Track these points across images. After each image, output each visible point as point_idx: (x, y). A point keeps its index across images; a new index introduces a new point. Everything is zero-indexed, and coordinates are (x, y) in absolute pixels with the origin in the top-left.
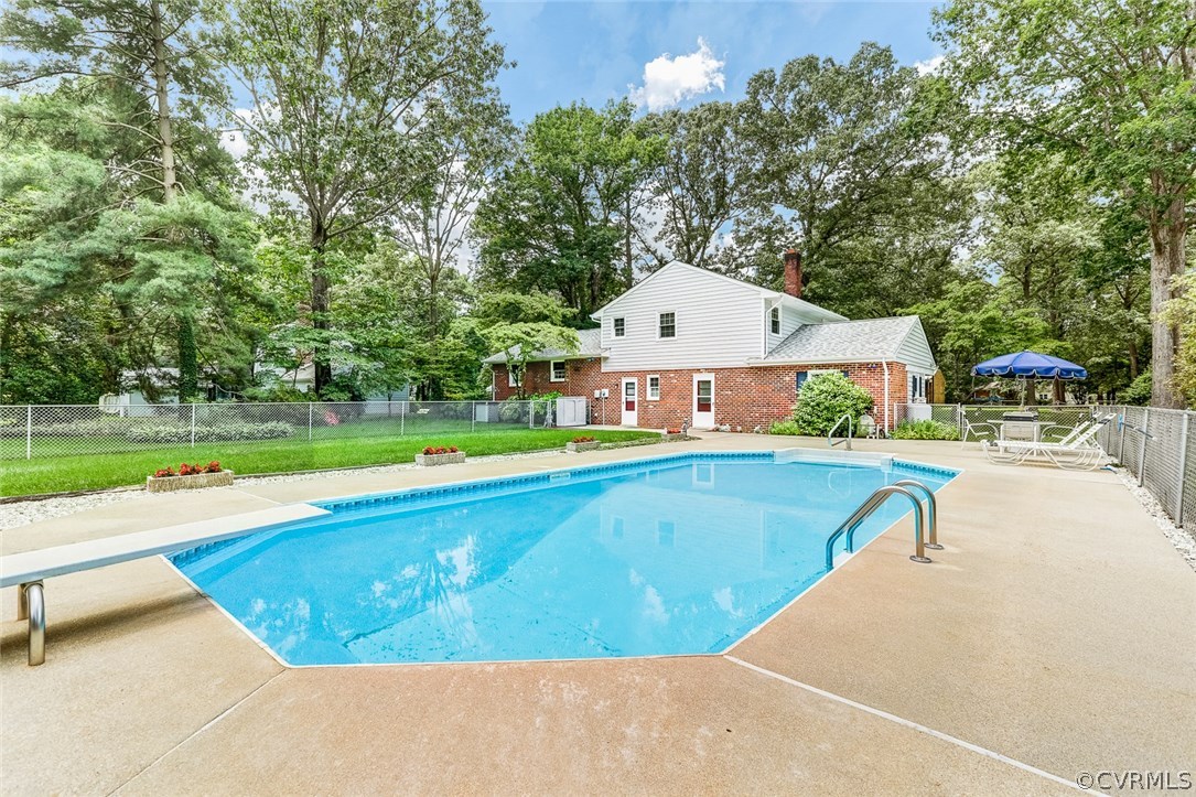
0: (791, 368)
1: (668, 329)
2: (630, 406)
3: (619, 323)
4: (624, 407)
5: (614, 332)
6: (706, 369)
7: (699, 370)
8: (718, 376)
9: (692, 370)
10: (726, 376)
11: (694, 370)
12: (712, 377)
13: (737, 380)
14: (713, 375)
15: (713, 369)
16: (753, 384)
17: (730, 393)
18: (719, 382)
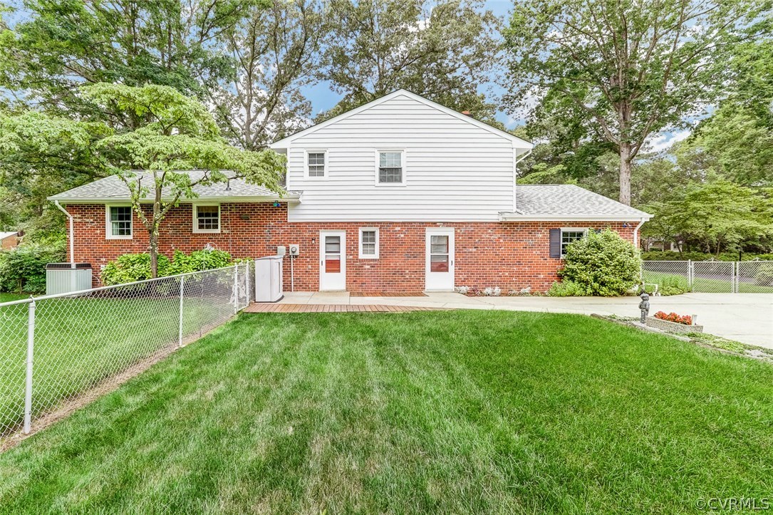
0: (545, 224)
1: (390, 174)
2: (333, 266)
3: (316, 161)
4: (323, 268)
5: (307, 170)
6: (444, 223)
7: (434, 224)
8: (459, 231)
9: (426, 223)
10: (469, 232)
11: (429, 223)
12: (450, 232)
13: (483, 236)
14: (453, 229)
15: (453, 223)
16: (501, 241)
17: (474, 250)
18: (461, 238)
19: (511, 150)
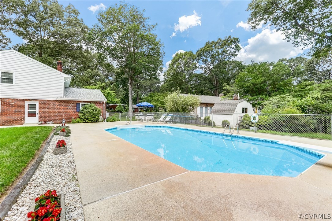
0: (75, 101)
1: (7, 79)
6: (34, 100)
7: (29, 100)
8: (40, 103)
9: (25, 99)
10: (44, 103)
11: (27, 99)
12: (37, 103)
13: (51, 104)
14: (38, 102)
15: (38, 100)
16: (58, 106)
17: (47, 109)
18: (41, 105)
19: (62, 77)
